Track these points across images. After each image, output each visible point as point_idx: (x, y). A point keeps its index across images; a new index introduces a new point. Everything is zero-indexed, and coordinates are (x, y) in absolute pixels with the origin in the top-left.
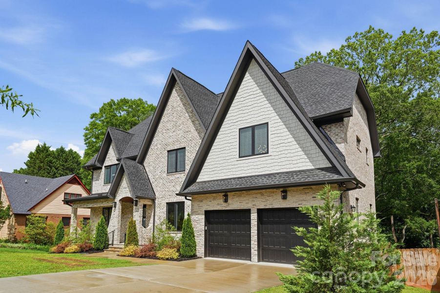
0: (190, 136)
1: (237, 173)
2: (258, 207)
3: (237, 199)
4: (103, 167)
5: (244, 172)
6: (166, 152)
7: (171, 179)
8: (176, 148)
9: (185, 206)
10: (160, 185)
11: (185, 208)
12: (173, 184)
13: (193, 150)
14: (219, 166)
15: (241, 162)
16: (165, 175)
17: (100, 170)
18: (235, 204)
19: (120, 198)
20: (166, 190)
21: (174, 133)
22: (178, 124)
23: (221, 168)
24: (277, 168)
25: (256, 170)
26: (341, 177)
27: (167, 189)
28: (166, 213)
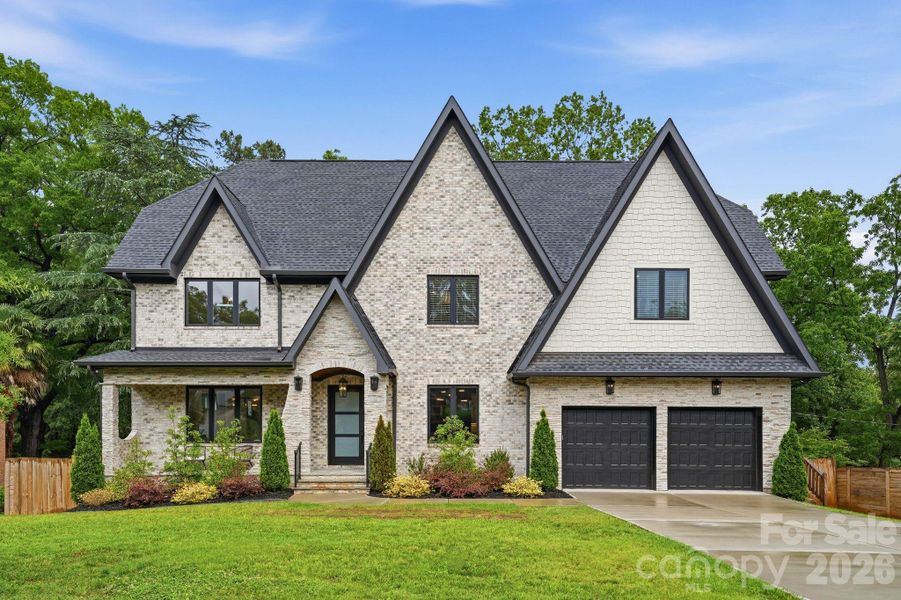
0: (491, 254)
1: (631, 345)
2: (671, 405)
3: (631, 389)
4: (181, 280)
5: (643, 344)
6: (425, 277)
7: (440, 335)
8: (452, 273)
9: (481, 393)
10: (408, 347)
11: (481, 398)
12: (448, 347)
13: (498, 285)
14: (592, 327)
15: (638, 326)
16: (423, 325)
17: (169, 287)
18: (627, 397)
19: (315, 368)
20: (428, 358)
21: (446, 241)
22: (457, 222)
23: (596, 332)
24: (702, 345)
25: (666, 345)
26: (808, 371)
27: (430, 357)
28: (426, 406)
